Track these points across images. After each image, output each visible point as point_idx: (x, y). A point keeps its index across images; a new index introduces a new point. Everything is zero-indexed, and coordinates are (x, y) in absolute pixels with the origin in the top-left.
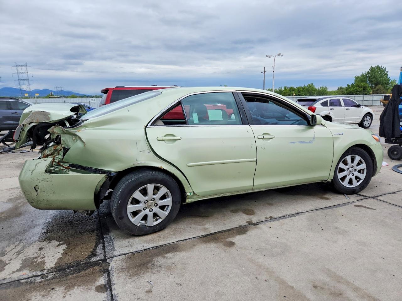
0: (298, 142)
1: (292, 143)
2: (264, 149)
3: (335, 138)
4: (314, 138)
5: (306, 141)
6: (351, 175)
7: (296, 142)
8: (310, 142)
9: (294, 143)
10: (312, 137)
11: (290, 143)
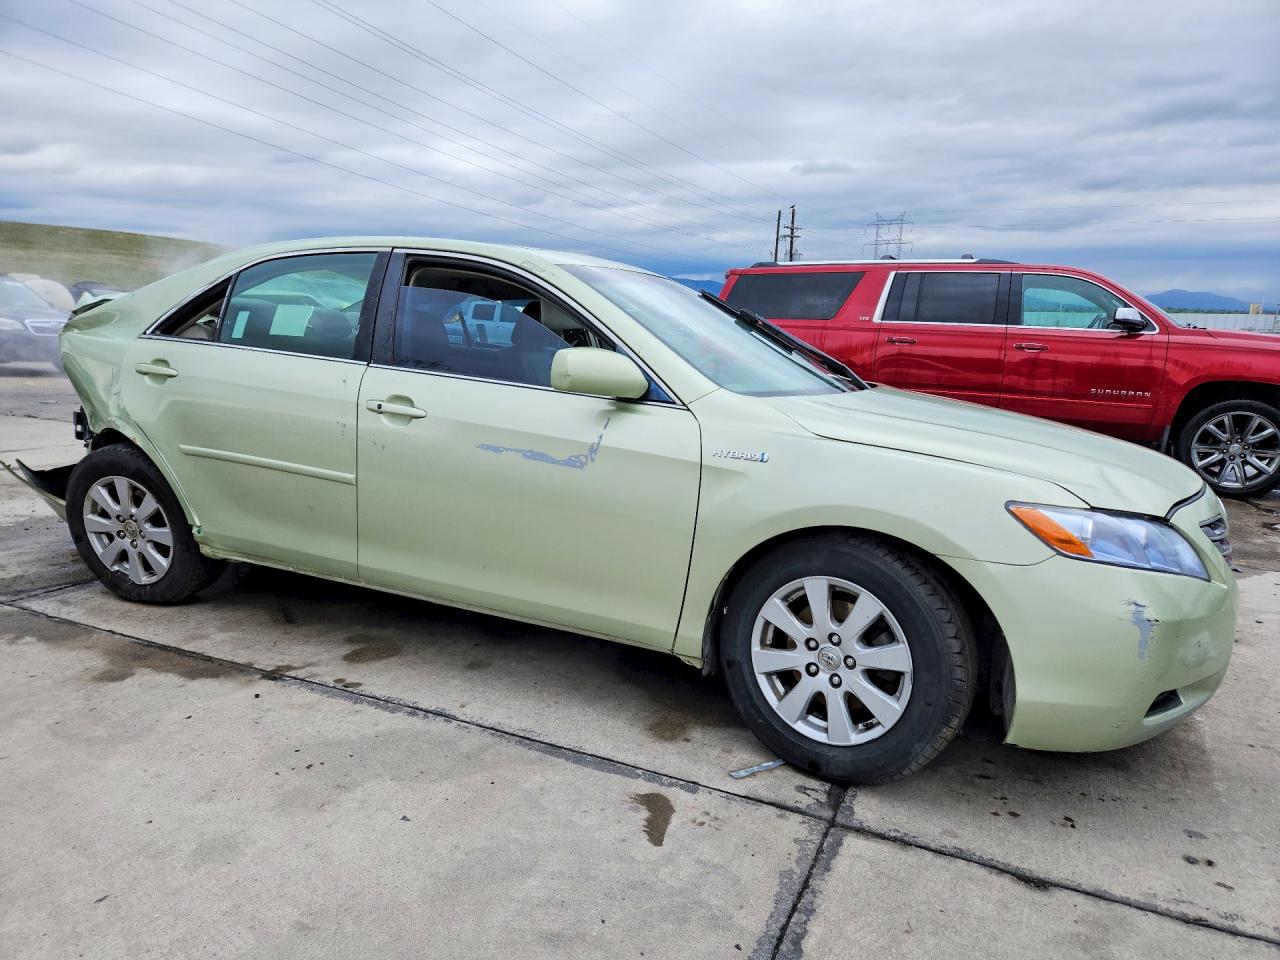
0: (518, 451)
1: (488, 448)
2: (381, 448)
3: (710, 468)
4: (594, 449)
5: (551, 454)
6: (823, 676)
7: (508, 450)
8: (570, 463)
9: (497, 450)
10: (587, 444)
11: (482, 446)
